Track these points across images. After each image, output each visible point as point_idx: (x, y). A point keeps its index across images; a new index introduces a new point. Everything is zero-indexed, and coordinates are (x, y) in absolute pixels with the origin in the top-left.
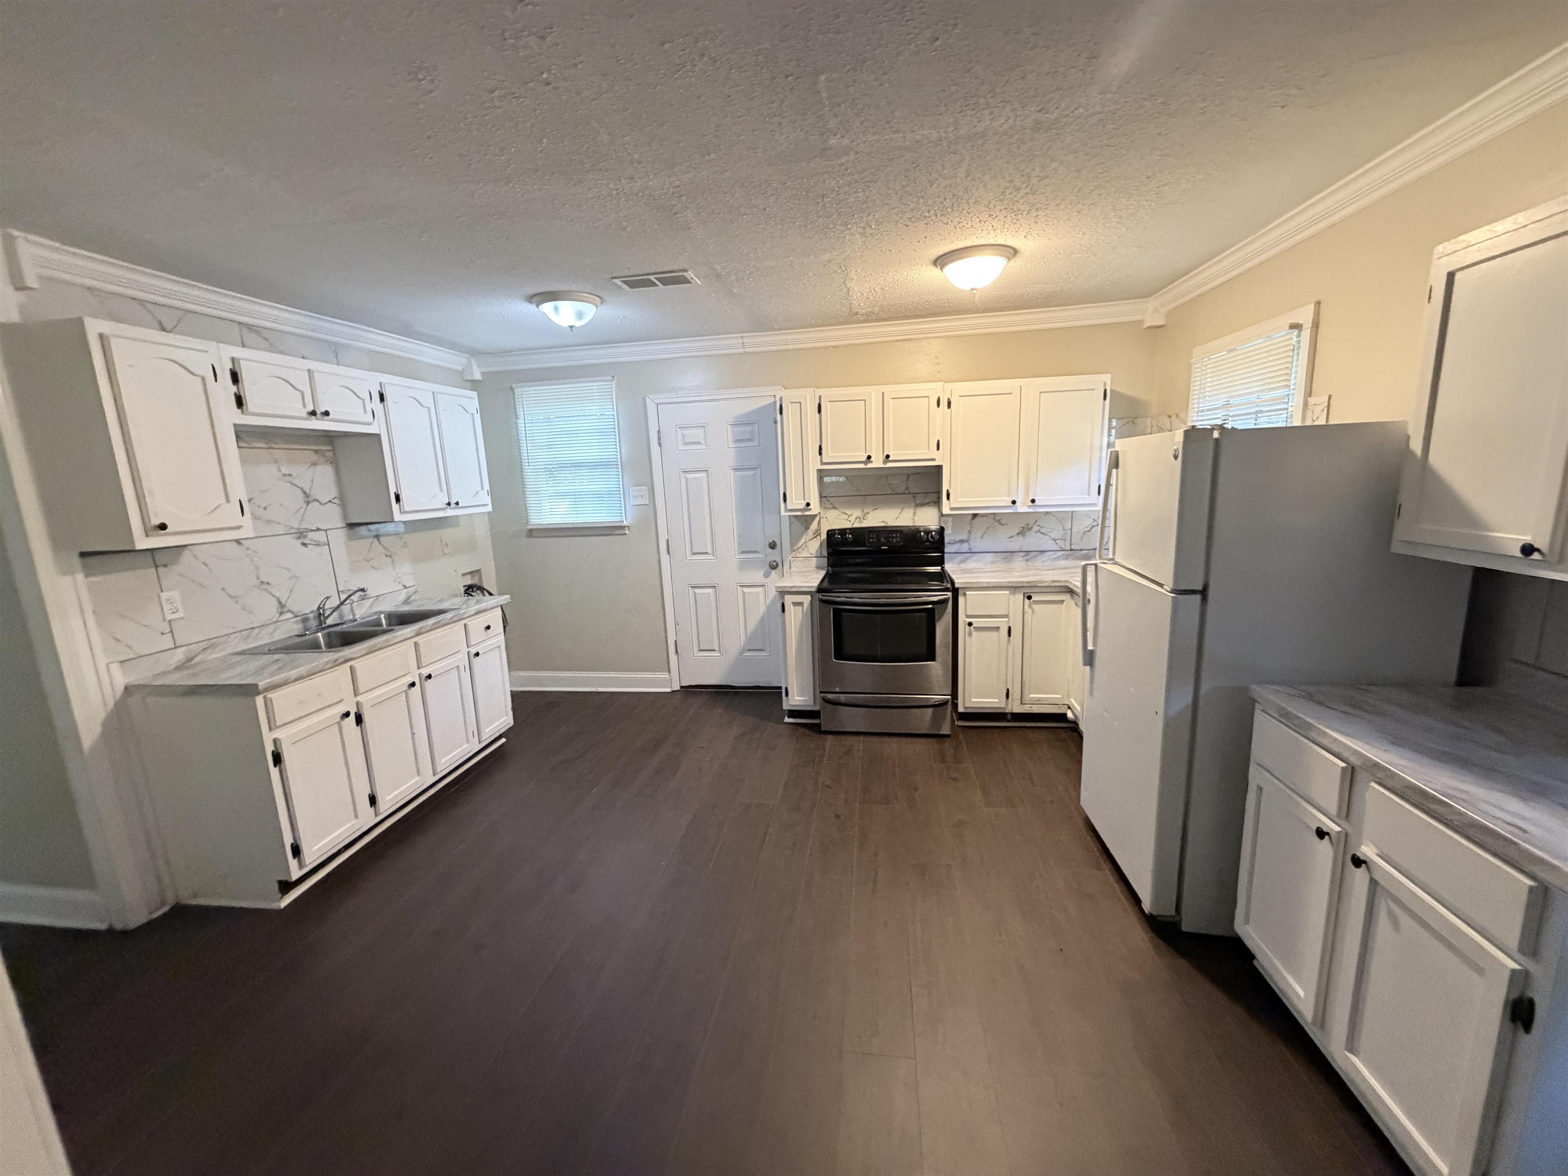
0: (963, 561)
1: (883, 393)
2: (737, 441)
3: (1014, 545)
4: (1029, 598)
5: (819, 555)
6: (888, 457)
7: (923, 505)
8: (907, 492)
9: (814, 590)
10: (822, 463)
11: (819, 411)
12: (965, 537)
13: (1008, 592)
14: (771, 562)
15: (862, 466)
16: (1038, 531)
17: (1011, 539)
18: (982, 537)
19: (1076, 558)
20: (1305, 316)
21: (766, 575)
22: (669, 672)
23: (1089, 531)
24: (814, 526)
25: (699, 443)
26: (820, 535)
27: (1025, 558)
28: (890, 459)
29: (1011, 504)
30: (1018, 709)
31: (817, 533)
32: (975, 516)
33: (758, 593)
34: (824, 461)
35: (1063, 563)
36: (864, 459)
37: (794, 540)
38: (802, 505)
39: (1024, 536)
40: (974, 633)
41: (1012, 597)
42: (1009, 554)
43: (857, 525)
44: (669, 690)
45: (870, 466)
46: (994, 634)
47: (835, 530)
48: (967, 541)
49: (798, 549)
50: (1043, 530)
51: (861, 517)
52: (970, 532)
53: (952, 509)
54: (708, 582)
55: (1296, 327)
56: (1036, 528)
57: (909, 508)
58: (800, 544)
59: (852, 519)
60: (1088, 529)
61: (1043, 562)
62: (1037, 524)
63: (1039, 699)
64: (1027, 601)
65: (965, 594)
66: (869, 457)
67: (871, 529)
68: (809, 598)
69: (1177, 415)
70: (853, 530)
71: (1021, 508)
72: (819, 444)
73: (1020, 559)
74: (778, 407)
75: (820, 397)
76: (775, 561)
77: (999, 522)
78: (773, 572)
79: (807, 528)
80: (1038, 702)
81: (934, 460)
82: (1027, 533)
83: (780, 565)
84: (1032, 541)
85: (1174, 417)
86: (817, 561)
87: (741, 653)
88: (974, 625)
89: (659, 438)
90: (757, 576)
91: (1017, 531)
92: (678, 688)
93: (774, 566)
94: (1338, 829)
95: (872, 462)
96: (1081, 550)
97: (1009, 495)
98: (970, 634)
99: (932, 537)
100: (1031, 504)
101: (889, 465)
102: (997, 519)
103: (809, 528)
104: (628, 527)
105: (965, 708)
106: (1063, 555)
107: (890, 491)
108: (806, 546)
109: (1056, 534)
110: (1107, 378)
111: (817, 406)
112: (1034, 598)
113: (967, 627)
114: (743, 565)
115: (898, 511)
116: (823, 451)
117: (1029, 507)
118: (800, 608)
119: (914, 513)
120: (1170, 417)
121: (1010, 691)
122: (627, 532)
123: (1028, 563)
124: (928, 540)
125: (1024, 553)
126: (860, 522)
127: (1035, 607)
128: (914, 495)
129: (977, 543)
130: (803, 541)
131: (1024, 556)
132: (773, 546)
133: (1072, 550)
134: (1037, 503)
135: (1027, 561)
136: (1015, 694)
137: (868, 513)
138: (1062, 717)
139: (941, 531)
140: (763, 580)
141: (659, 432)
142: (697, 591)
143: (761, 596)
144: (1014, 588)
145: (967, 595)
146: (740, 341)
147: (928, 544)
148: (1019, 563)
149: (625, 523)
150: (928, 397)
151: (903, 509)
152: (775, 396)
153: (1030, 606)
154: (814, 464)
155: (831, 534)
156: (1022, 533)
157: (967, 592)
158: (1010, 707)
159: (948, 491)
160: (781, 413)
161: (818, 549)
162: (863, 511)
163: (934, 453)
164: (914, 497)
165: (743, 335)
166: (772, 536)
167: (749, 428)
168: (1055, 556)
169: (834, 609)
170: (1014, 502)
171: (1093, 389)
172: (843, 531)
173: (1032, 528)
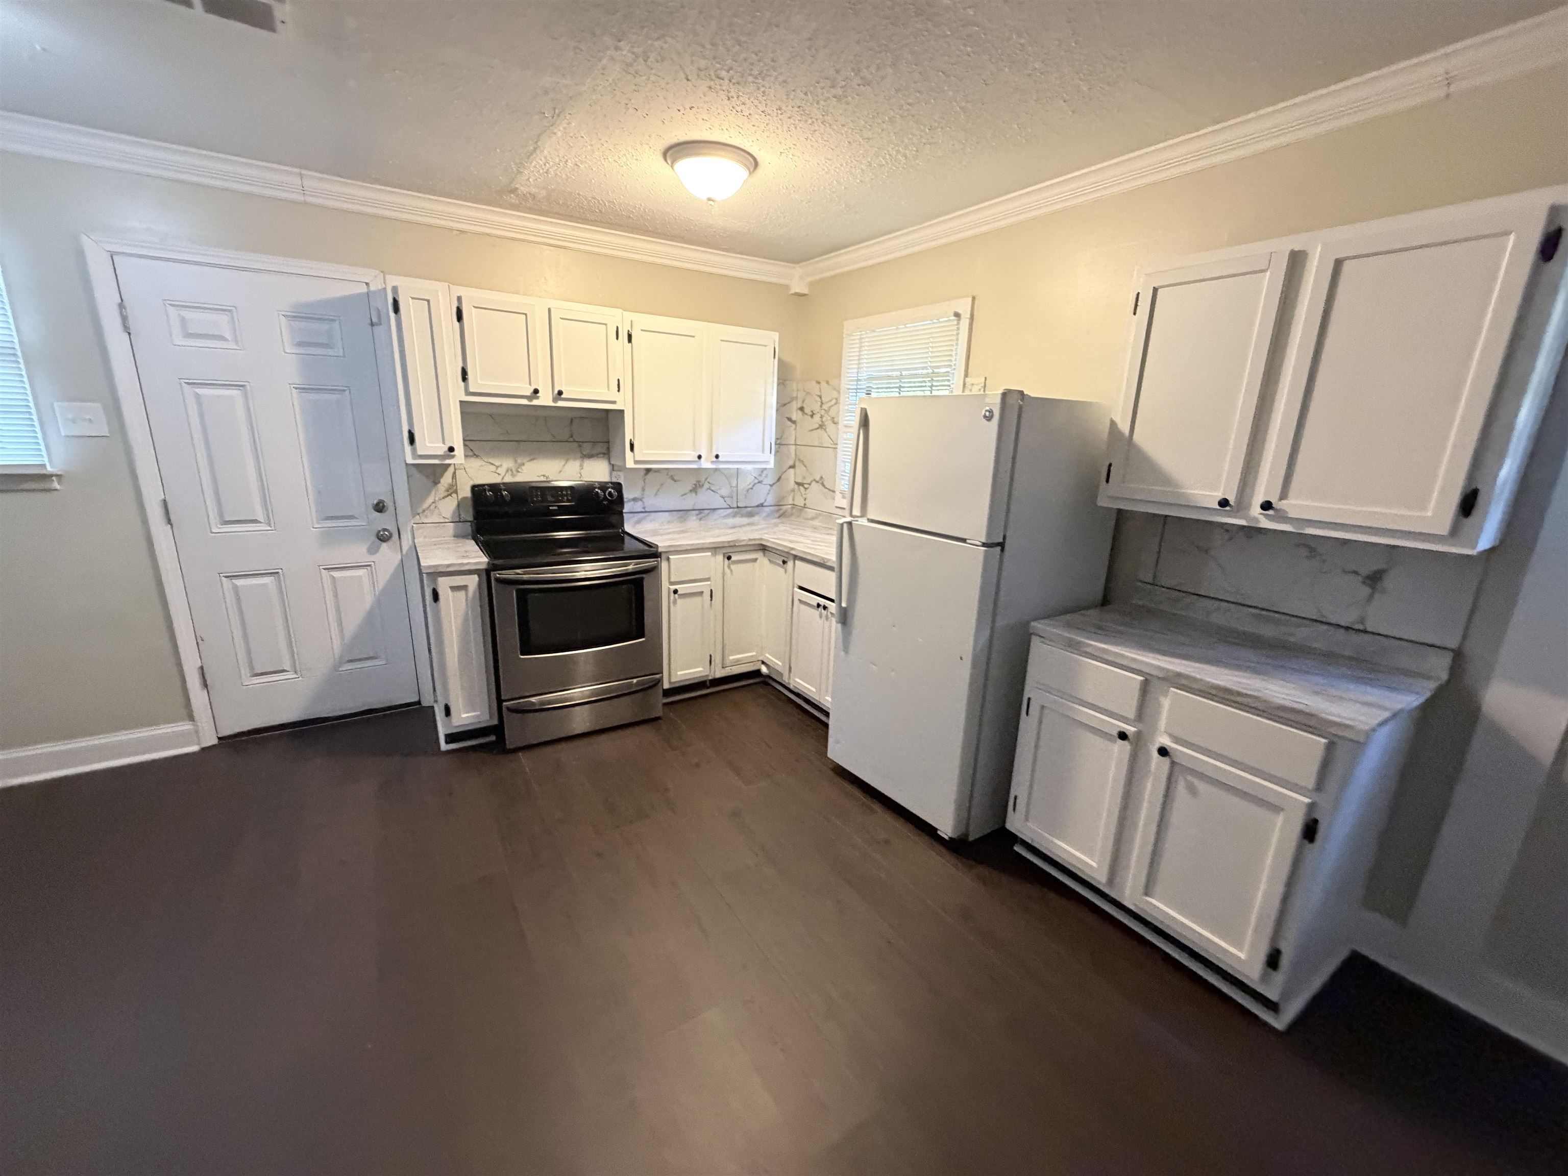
0: (639, 522)
1: (549, 310)
2: (300, 344)
3: (689, 502)
4: (729, 558)
5: (458, 520)
6: (560, 393)
7: (590, 456)
8: (571, 439)
9: (484, 567)
10: (468, 393)
11: (460, 317)
13: (710, 554)
14: (379, 532)
15: (524, 402)
16: (710, 489)
17: (684, 497)
18: (656, 494)
19: (742, 516)
20: (964, 307)
21: (372, 551)
22: (191, 718)
23: (752, 489)
24: (446, 479)
25: (222, 338)
26: (456, 492)
27: (699, 516)
28: (563, 396)
29: (697, 459)
30: (719, 673)
31: (452, 490)
32: (648, 471)
33: (360, 577)
34: (472, 390)
36: (529, 392)
37: (416, 500)
38: (442, 449)
39: (696, 493)
40: (679, 601)
41: (713, 559)
42: (682, 513)
43: (508, 479)
45: (535, 402)
46: (697, 600)
47: (484, 485)
48: (641, 500)
49: (424, 511)
50: (713, 488)
51: (514, 469)
52: (643, 490)
53: (636, 462)
54: (261, 567)
55: (957, 315)
56: (706, 485)
57: (575, 459)
58: (425, 506)
59: (502, 471)
60: (751, 486)
61: (715, 520)
62: (708, 480)
64: (726, 560)
65: (668, 559)
66: (536, 391)
67: (534, 485)
68: (475, 578)
69: (828, 383)
70: (508, 486)
71: (705, 464)
72: (460, 365)
73: (694, 518)
75: (459, 299)
76: (385, 530)
78: (384, 546)
79: (436, 483)
80: (737, 662)
81: (614, 402)
82: (699, 490)
83: (396, 536)
84: (704, 499)
86: (455, 528)
87: (335, 668)
88: (679, 593)
89: (124, 319)
90: (358, 552)
91: (690, 488)
92: (215, 741)
93: (383, 537)
94: (1133, 729)
95: (538, 398)
96: (746, 507)
97: (694, 450)
98: (675, 602)
99: (610, 493)
100: (715, 459)
101: (561, 404)
102: (672, 476)
103: (439, 482)
104: (57, 475)
105: (670, 683)
106: (733, 512)
107: (548, 437)
108: (436, 507)
109: (724, 491)
110: (776, 336)
111: (454, 310)
112: (733, 558)
113: (672, 594)
114: (329, 538)
115: (563, 462)
116: (470, 376)
117: (712, 462)
118: (463, 593)
119: (582, 466)
120: (819, 383)
121: (713, 656)
122: (56, 485)
123: (702, 522)
124: (605, 498)
125: (697, 512)
126: (513, 475)
127: (732, 567)
128: (580, 444)
130: (430, 500)
131: (697, 515)
132: (380, 508)
133: (738, 507)
134: (720, 459)
136: (717, 659)
137: (523, 464)
138: (757, 673)
139: (618, 487)
140: (367, 558)
141: (121, 306)
142: (239, 582)
143: (366, 581)
144: (714, 549)
145: (672, 562)
146: (297, 181)
147: (605, 503)
149: (49, 469)
150: (606, 324)
151: (567, 460)
152: (367, 284)
153: (729, 567)
154: (455, 393)
155: (478, 491)
157: (670, 557)
158: (712, 673)
159: (631, 440)
160: (396, 309)
161: (454, 512)
162: (516, 461)
163: (612, 395)
164: (580, 446)
165: (304, 172)
166: (380, 492)
167: (325, 327)
169: (518, 591)
170: (700, 457)
171: (766, 346)
172: (494, 487)
173: (703, 485)
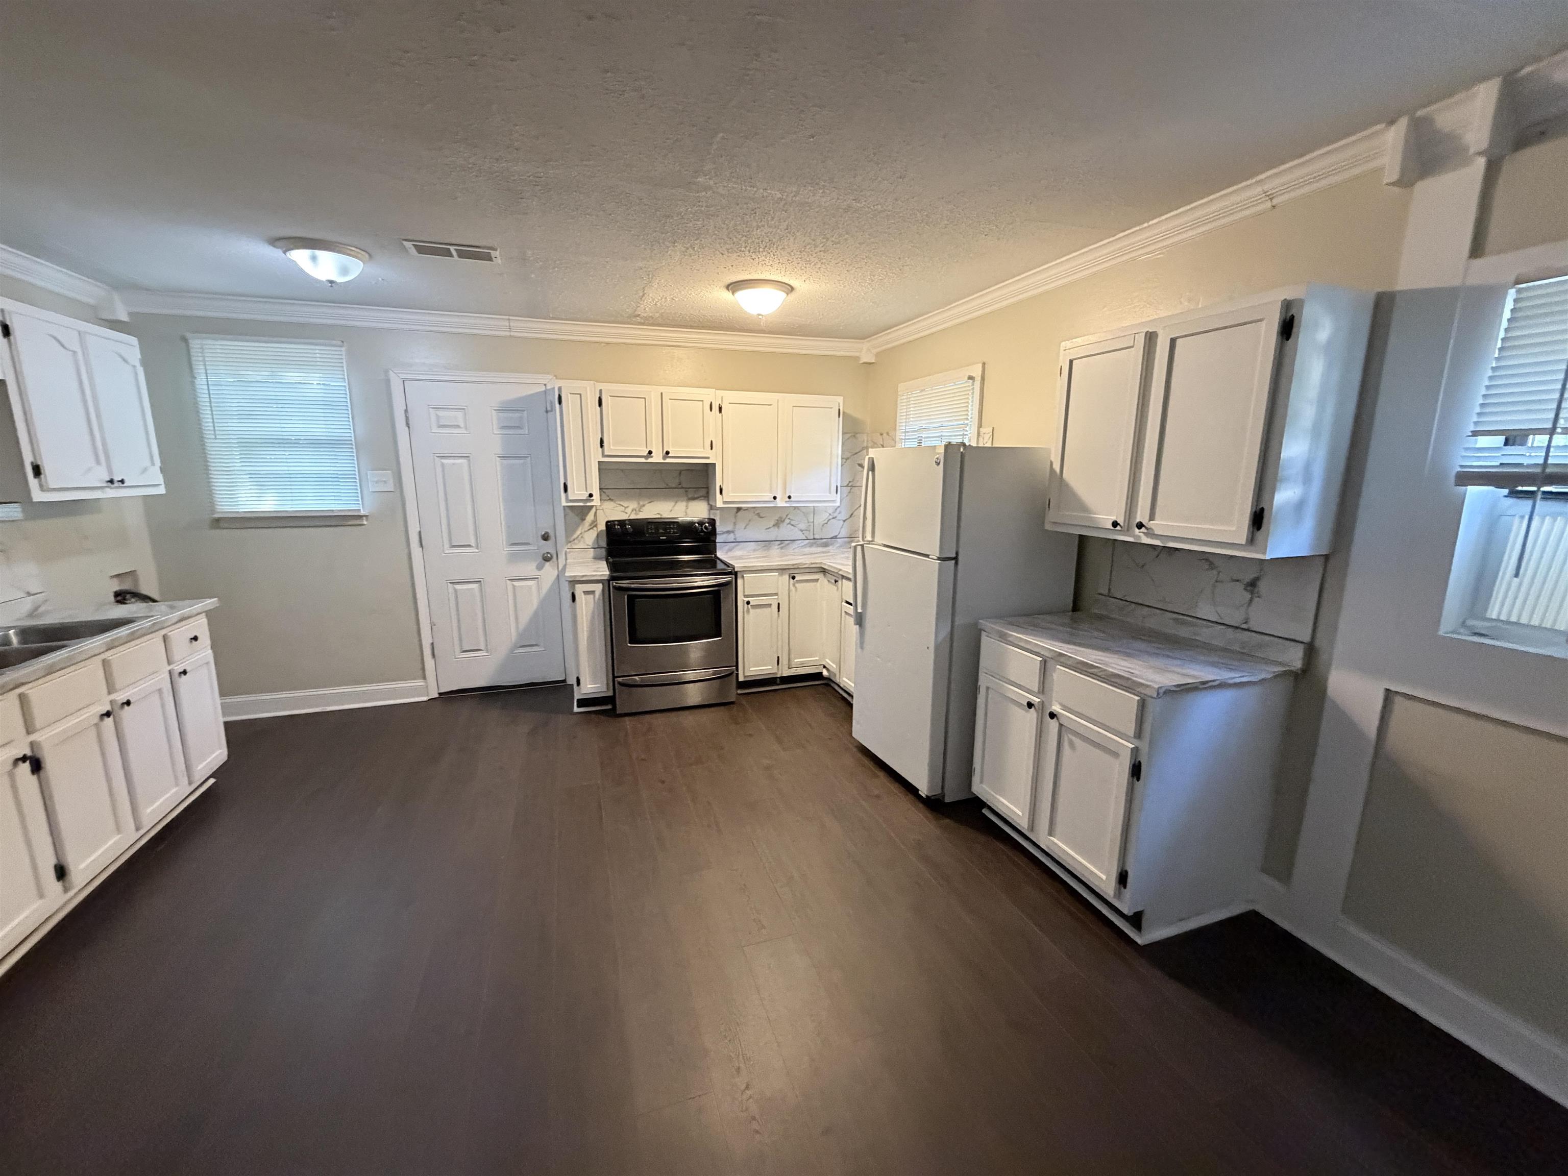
0: (730, 550)
1: (662, 394)
2: (504, 427)
3: (773, 534)
4: (794, 578)
5: (596, 546)
6: (667, 453)
7: (694, 499)
8: (680, 486)
9: (606, 578)
10: (604, 456)
11: (600, 404)
12: (730, 528)
13: (777, 574)
14: (544, 554)
15: (643, 460)
16: (789, 523)
17: (768, 530)
18: (745, 528)
19: (818, 546)
20: (977, 372)
21: (540, 568)
22: (424, 678)
23: (826, 523)
24: (590, 517)
25: (458, 427)
26: (596, 526)
27: (781, 546)
28: (669, 455)
29: (773, 500)
30: (786, 673)
31: (594, 524)
32: (739, 509)
33: (530, 587)
34: (606, 453)
35: (807, 550)
36: (645, 454)
37: (570, 530)
38: (585, 496)
39: (778, 527)
40: (752, 611)
41: (780, 578)
42: (767, 543)
43: (633, 517)
44: (425, 699)
45: (650, 460)
46: (767, 610)
47: (613, 521)
48: (733, 532)
49: (574, 540)
50: (793, 522)
51: (637, 510)
52: (735, 524)
53: (725, 503)
54: (471, 577)
55: (971, 378)
56: (787, 521)
57: (682, 501)
58: (575, 536)
59: (629, 510)
60: (826, 521)
61: (794, 549)
62: (788, 517)
63: (802, 663)
64: (791, 580)
65: (743, 577)
66: (650, 452)
67: (650, 520)
68: (600, 586)
69: (888, 434)
70: (632, 522)
71: (780, 503)
72: (600, 436)
73: (776, 547)
74: (557, 396)
75: (601, 391)
76: (548, 553)
77: (758, 514)
78: (547, 564)
79: (583, 519)
80: (802, 665)
81: (708, 458)
82: (781, 525)
83: (555, 556)
84: (785, 532)
85: (885, 435)
86: (594, 552)
87: (512, 651)
88: (751, 604)
89: (407, 418)
90: (529, 568)
91: (773, 523)
92: (437, 696)
93: (547, 559)
94: (1038, 700)
95: (652, 457)
96: (821, 539)
97: (771, 492)
98: (748, 611)
99: (706, 527)
100: (788, 500)
101: (668, 460)
102: (758, 513)
103: (585, 519)
104: (366, 516)
105: (745, 677)
106: (809, 543)
107: (664, 486)
108: (582, 537)
109: (803, 526)
110: (840, 399)
111: (597, 399)
112: (796, 579)
113: (746, 605)
114: (514, 558)
115: (673, 504)
116: (605, 444)
117: (786, 502)
118: (592, 596)
119: (687, 506)
120: (881, 434)
121: (780, 658)
122: (365, 523)
123: (783, 551)
124: (702, 531)
125: (779, 542)
126: (636, 514)
127: (797, 585)
128: (686, 489)
129: (741, 534)
130: (578, 532)
131: (779, 545)
132: (546, 537)
133: (814, 539)
134: (792, 499)
135: (782, 548)
136: (784, 661)
137: (644, 506)
138: (818, 676)
139: (712, 522)
140: (535, 573)
141: (406, 411)
142: (458, 587)
143: (534, 589)
144: (782, 570)
145: (745, 578)
146: (507, 323)
147: (702, 534)
148: (775, 550)
149: (362, 513)
150: (702, 401)
151: (676, 502)
152: (545, 385)
153: (794, 585)
154: (596, 456)
155: (610, 525)
156: (777, 524)
157: (745, 575)
158: (780, 672)
159: (720, 486)
160: (560, 402)
161: (594, 541)
162: (639, 504)
163: (707, 452)
164: (686, 491)
165: (511, 318)
166: (546, 527)
167: (517, 415)
168: (803, 544)
169: (629, 596)
170: (775, 498)
171: (831, 408)
172: (622, 523)
173: (784, 520)
